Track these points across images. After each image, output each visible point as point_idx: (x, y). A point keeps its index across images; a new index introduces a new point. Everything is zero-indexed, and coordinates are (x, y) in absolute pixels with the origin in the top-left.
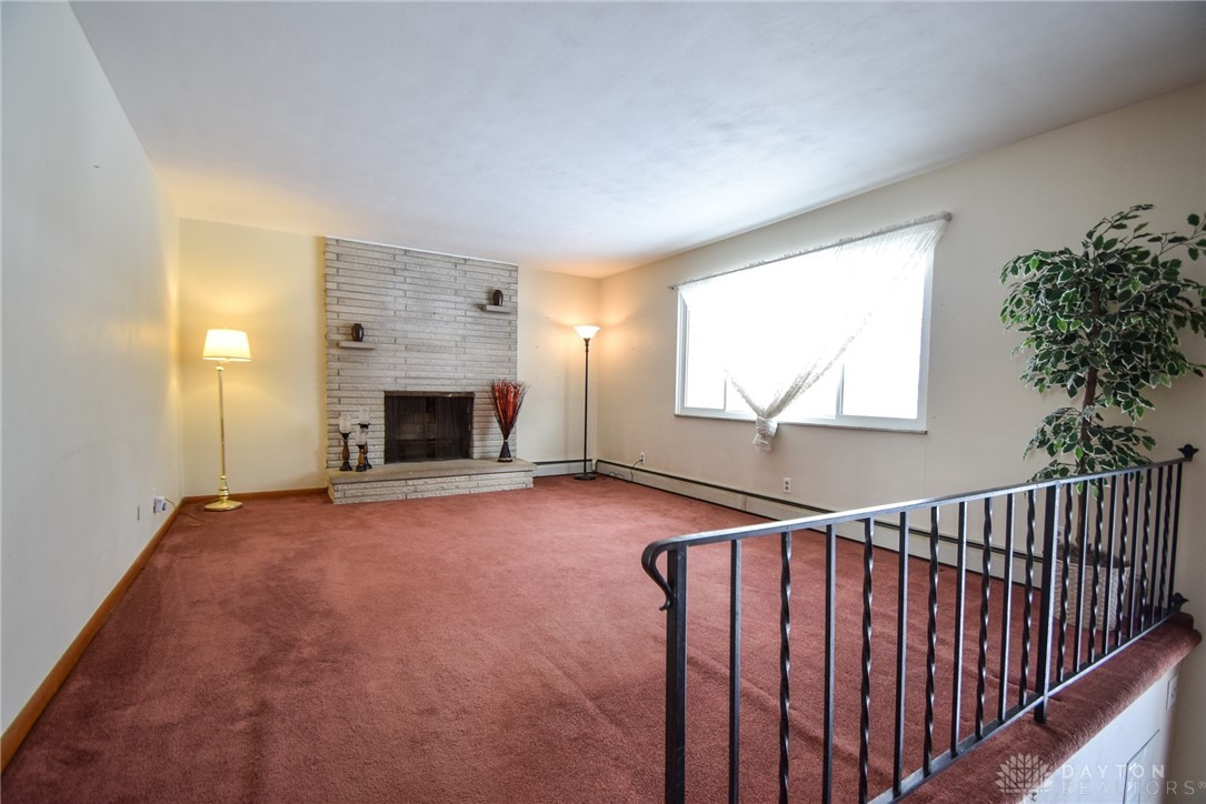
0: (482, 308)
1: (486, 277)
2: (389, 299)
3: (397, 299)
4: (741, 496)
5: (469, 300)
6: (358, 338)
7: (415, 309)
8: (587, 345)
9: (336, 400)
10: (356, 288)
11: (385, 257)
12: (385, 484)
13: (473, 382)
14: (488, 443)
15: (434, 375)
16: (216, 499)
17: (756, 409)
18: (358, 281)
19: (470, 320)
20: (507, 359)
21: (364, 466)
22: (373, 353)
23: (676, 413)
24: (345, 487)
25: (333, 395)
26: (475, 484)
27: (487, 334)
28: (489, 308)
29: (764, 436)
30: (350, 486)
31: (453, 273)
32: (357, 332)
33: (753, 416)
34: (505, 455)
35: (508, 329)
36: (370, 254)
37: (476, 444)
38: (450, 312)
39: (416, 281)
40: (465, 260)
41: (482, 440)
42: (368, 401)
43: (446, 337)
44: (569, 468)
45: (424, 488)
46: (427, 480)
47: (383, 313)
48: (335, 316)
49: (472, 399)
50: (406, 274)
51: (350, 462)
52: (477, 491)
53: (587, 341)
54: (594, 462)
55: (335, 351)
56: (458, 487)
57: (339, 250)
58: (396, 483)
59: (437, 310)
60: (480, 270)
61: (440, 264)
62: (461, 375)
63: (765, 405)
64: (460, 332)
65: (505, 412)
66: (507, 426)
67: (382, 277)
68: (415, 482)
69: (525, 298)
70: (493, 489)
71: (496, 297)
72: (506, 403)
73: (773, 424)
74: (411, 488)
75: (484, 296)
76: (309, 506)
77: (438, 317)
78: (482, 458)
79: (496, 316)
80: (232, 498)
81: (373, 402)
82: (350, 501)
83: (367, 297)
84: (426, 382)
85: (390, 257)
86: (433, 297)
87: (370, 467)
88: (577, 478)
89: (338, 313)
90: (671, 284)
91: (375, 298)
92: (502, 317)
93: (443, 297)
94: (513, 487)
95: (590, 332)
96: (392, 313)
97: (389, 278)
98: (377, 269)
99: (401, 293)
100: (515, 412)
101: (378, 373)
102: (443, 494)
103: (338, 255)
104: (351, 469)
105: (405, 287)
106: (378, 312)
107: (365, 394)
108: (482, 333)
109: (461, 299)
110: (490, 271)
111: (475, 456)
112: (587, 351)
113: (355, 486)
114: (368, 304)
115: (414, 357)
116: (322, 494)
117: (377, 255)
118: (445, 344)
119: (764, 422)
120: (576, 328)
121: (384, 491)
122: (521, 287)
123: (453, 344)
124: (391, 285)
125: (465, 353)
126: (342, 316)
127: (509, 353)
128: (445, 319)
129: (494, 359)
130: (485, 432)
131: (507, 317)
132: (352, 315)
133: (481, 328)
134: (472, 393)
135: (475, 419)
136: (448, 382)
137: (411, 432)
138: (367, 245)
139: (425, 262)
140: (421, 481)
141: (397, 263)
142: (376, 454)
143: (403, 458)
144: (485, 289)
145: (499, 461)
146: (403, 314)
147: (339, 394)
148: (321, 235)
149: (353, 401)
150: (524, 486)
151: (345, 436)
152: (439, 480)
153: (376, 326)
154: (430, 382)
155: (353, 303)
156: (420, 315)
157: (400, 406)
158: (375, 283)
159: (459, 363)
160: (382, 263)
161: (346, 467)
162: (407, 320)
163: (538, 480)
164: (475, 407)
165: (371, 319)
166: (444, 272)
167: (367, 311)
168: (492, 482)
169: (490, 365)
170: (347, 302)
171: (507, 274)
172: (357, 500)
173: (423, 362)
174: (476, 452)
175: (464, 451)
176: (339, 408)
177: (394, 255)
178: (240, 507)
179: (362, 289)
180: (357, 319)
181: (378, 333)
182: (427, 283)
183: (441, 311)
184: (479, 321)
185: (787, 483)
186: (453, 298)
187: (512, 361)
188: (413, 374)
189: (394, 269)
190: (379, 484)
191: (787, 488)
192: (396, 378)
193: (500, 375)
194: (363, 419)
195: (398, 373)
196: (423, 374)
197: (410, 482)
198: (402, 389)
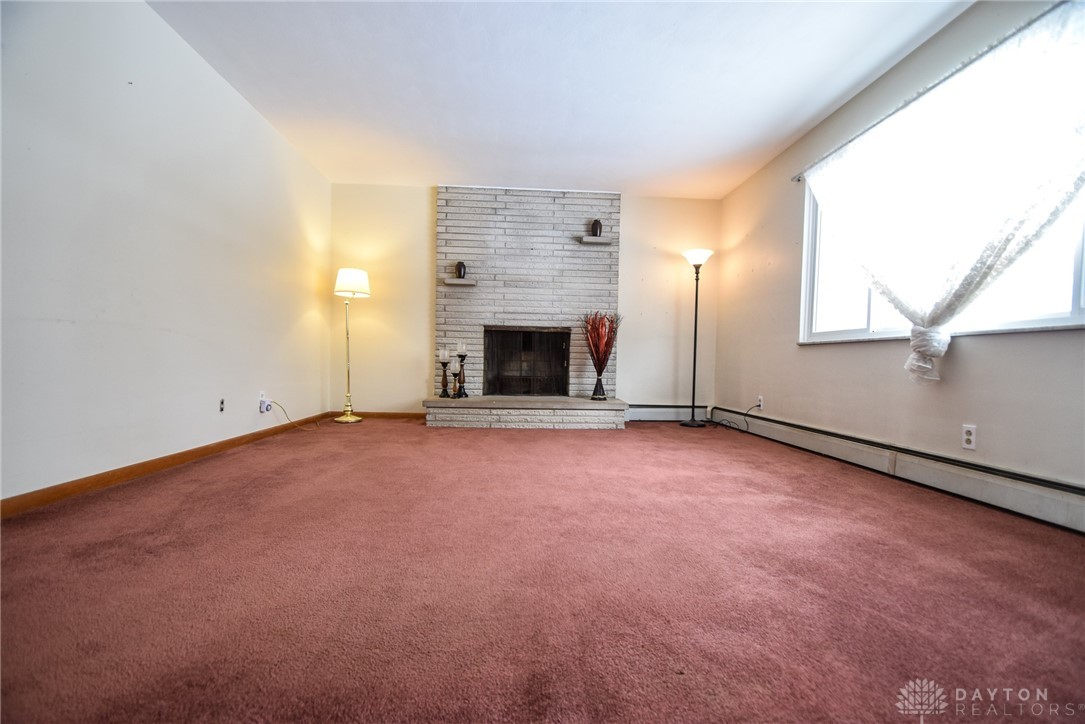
0: (579, 240)
1: (585, 208)
2: (489, 238)
3: (497, 238)
4: (887, 453)
5: (567, 234)
6: (460, 276)
7: (514, 245)
8: (697, 273)
9: (442, 334)
10: (461, 230)
11: (488, 198)
12: (471, 411)
13: (570, 317)
14: (585, 381)
15: (531, 310)
16: (343, 414)
17: (911, 317)
18: (463, 224)
19: (568, 254)
20: (607, 293)
21: (461, 393)
22: (475, 290)
23: (801, 341)
24: (436, 411)
25: (441, 330)
27: (585, 268)
28: (587, 239)
29: (925, 355)
30: (440, 410)
31: (552, 207)
32: (460, 269)
33: (904, 328)
34: (599, 392)
35: (608, 262)
36: (474, 197)
37: (572, 380)
38: (548, 246)
39: (515, 219)
40: (564, 193)
41: (578, 377)
42: (470, 335)
43: (543, 273)
44: (678, 413)
46: (511, 411)
47: (485, 251)
48: (443, 257)
49: (569, 334)
50: (506, 212)
51: (451, 388)
53: (697, 268)
54: (709, 409)
55: (442, 289)
57: (448, 196)
58: (481, 411)
59: (535, 246)
60: (579, 202)
61: (539, 200)
62: (558, 311)
63: (926, 308)
64: (557, 267)
65: (597, 346)
66: (600, 365)
67: (485, 218)
68: (499, 412)
69: (628, 228)
71: (595, 228)
72: (601, 339)
73: (942, 336)
74: (496, 418)
75: (583, 228)
76: (413, 426)
77: (535, 252)
78: (578, 396)
79: (595, 248)
80: (353, 414)
81: (474, 335)
82: (440, 424)
83: (471, 237)
84: (522, 317)
85: (491, 198)
86: (531, 233)
87: (467, 396)
88: (684, 424)
89: (446, 254)
90: (795, 174)
91: (478, 238)
92: (603, 248)
93: (541, 233)
94: (601, 427)
95: (701, 255)
96: (492, 251)
97: (490, 218)
98: (479, 211)
99: (501, 231)
100: (610, 344)
101: (480, 309)
102: (527, 426)
103: (447, 201)
104: (449, 396)
105: (505, 225)
106: (480, 251)
107: (467, 328)
108: (580, 267)
109: (560, 233)
110: (590, 202)
111: (571, 393)
112: (697, 280)
113: (444, 411)
114: (471, 244)
115: (511, 293)
116: (420, 418)
117: (480, 197)
118: (543, 279)
119: (922, 334)
120: (684, 254)
121: (470, 418)
122: (623, 217)
123: (550, 279)
124: (492, 225)
125: (562, 288)
126: (449, 256)
127: (609, 287)
128: (543, 253)
129: (592, 293)
130: (581, 370)
131: (607, 249)
132: (456, 254)
133: (579, 261)
134: (569, 328)
135: (572, 355)
136: (545, 317)
137: (515, 370)
138: (471, 189)
139: (524, 199)
140: (505, 412)
141: (499, 203)
142: (475, 383)
143: (492, 393)
144: (584, 221)
145: (593, 399)
146: (503, 251)
147: (445, 327)
148: (434, 184)
149: (456, 334)
150: (614, 426)
151: (445, 365)
152: (522, 411)
153: (478, 264)
154: (527, 317)
155: (459, 243)
156: (518, 252)
157: (503, 342)
158: (478, 224)
159: (555, 298)
160: (484, 205)
161: (445, 394)
162: (506, 257)
164: (572, 343)
165: (473, 257)
166: (543, 207)
167: (471, 251)
169: (589, 299)
170: (455, 243)
171: (608, 203)
172: (446, 424)
173: (520, 297)
174: (572, 389)
175: (562, 389)
176: (445, 340)
177: (496, 196)
178: (360, 421)
179: (466, 230)
180: (461, 258)
181: (479, 271)
182: (525, 220)
183: (538, 246)
184: (578, 254)
185: (969, 433)
186: (551, 233)
187: (612, 295)
188: (511, 309)
189: (495, 209)
190: (466, 411)
191: (969, 441)
192: (495, 313)
193: (603, 310)
194: (462, 349)
195: (497, 309)
196: (520, 309)
197: (494, 412)
198: (500, 324)
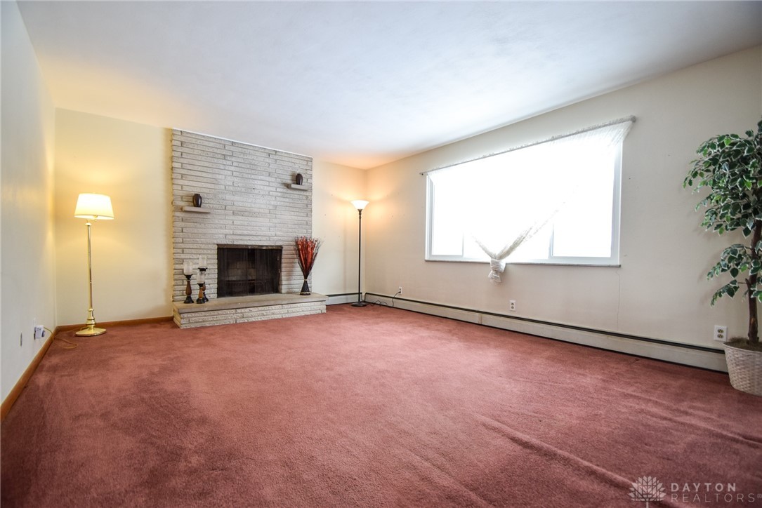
0: (288, 186)
1: (290, 164)
2: (220, 177)
3: (227, 177)
4: (477, 314)
5: (279, 180)
6: (197, 205)
7: (240, 185)
8: (360, 214)
9: (180, 251)
10: (196, 168)
11: (218, 146)
12: (220, 312)
13: (282, 238)
14: (292, 282)
15: (254, 233)
16: (85, 327)
17: (490, 255)
18: (197, 163)
19: (279, 194)
20: (305, 223)
21: (202, 300)
22: (209, 216)
23: (426, 259)
24: (189, 315)
25: (178, 246)
26: (286, 311)
27: (291, 205)
28: (294, 186)
29: (497, 272)
30: (193, 314)
31: (267, 160)
32: (196, 200)
33: (488, 259)
34: (305, 289)
35: (306, 202)
36: (206, 143)
37: (284, 282)
38: (266, 188)
39: (240, 165)
40: (276, 152)
41: (288, 280)
42: (205, 252)
43: (263, 206)
44: (347, 299)
45: (250, 315)
46: (251, 309)
47: (217, 187)
48: (180, 188)
49: (281, 251)
50: (233, 159)
51: (191, 297)
52: (287, 316)
53: (360, 211)
54: (364, 294)
55: (179, 214)
56: (273, 314)
57: (183, 139)
58: (228, 312)
59: (256, 186)
60: (286, 159)
61: (258, 154)
62: (273, 234)
63: (497, 252)
64: (272, 203)
65: (306, 260)
66: (306, 270)
67: (216, 160)
68: (243, 310)
69: (317, 180)
70: (298, 314)
71: (298, 179)
72: (306, 254)
73: (503, 264)
74: (239, 315)
75: (290, 178)
76: (160, 330)
77: (256, 191)
78: (288, 293)
79: (297, 192)
80: (97, 326)
81: (209, 252)
82: (193, 326)
83: (204, 175)
84: (248, 238)
85: (221, 146)
86: (253, 177)
87: (207, 300)
88: (353, 305)
89: (182, 186)
90: (422, 171)
91: (210, 176)
92: (302, 193)
93: (260, 177)
94: (312, 313)
95: (362, 205)
96: (223, 187)
97: (220, 161)
98: (211, 155)
99: (229, 173)
100: (313, 260)
101: (213, 231)
102: (263, 318)
103: (182, 142)
104: (193, 302)
105: (233, 168)
106: (213, 186)
107: (203, 246)
108: (288, 204)
109: (273, 179)
110: (293, 160)
111: (283, 291)
112: (360, 218)
113: (197, 314)
114: (205, 180)
115: (239, 220)
116: (170, 320)
117: (211, 144)
118: (262, 211)
119: (498, 263)
120: (352, 202)
121: (219, 317)
122: (315, 173)
123: (267, 211)
124: (222, 167)
125: (276, 218)
126: (185, 188)
127: (307, 219)
128: (261, 193)
129: (296, 222)
130: (290, 274)
131: (305, 193)
132: (193, 187)
133: (287, 200)
134: (281, 247)
135: (283, 265)
136: (264, 238)
137: (236, 274)
138: (204, 136)
139: (247, 151)
140: (247, 310)
141: (226, 151)
142: (211, 291)
143: (231, 294)
144: (290, 173)
145: (301, 294)
146: (231, 188)
147: (183, 246)
148: (169, 127)
149: (193, 251)
150: (320, 312)
151: (188, 277)
152: (260, 308)
153: (211, 196)
154: (251, 238)
155: (194, 178)
156: (243, 190)
157: (229, 255)
158: (210, 165)
159: (271, 224)
160: (215, 150)
161: (189, 300)
162: (234, 193)
163: (329, 307)
164: (283, 256)
165: (207, 191)
166: (262, 159)
167: (204, 185)
168: (297, 309)
169: (294, 226)
170: (190, 178)
171: (305, 163)
172: (199, 325)
173: (246, 223)
174: (284, 288)
175: (275, 287)
176: (183, 256)
177: (225, 145)
178: (105, 333)
179: (200, 169)
180: (197, 191)
181: (212, 202)
182: (248, 166)
183: (258, 187)
184: (286, 195)
185: (513, 304)
186: (268, 179)
187: (308, 224)
188: (239, 232)
189: (224, 155)
190: (216, 313)
191: (513, 307)
192: (226, 235)
193: (301, 234)
194: (202, 264)
195: (227, 232)
196: (246, 232)
197: (239, 311)
198: (230, 243)
